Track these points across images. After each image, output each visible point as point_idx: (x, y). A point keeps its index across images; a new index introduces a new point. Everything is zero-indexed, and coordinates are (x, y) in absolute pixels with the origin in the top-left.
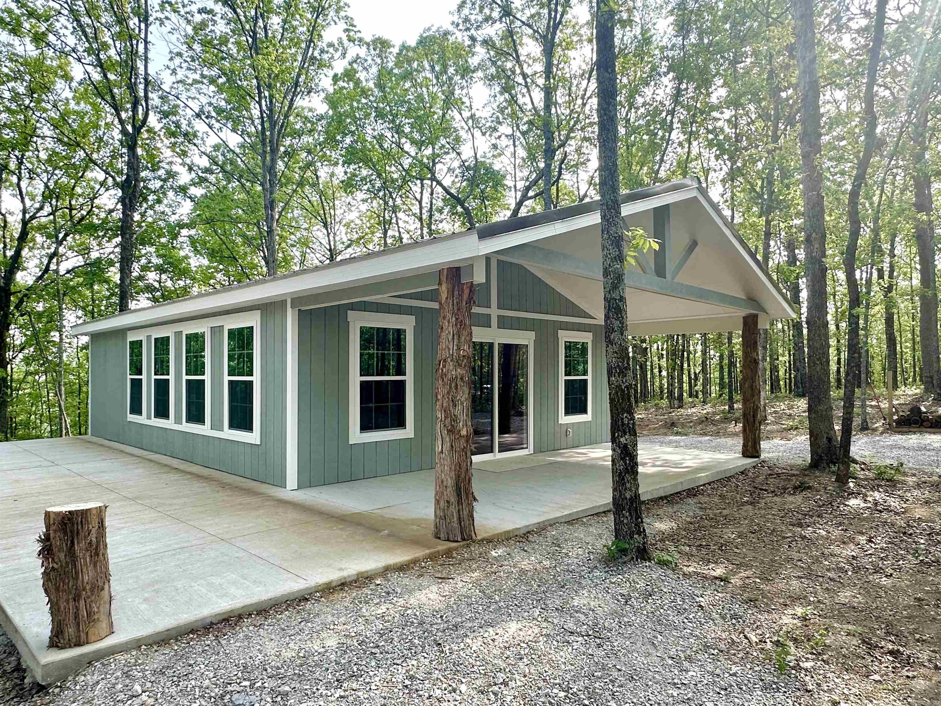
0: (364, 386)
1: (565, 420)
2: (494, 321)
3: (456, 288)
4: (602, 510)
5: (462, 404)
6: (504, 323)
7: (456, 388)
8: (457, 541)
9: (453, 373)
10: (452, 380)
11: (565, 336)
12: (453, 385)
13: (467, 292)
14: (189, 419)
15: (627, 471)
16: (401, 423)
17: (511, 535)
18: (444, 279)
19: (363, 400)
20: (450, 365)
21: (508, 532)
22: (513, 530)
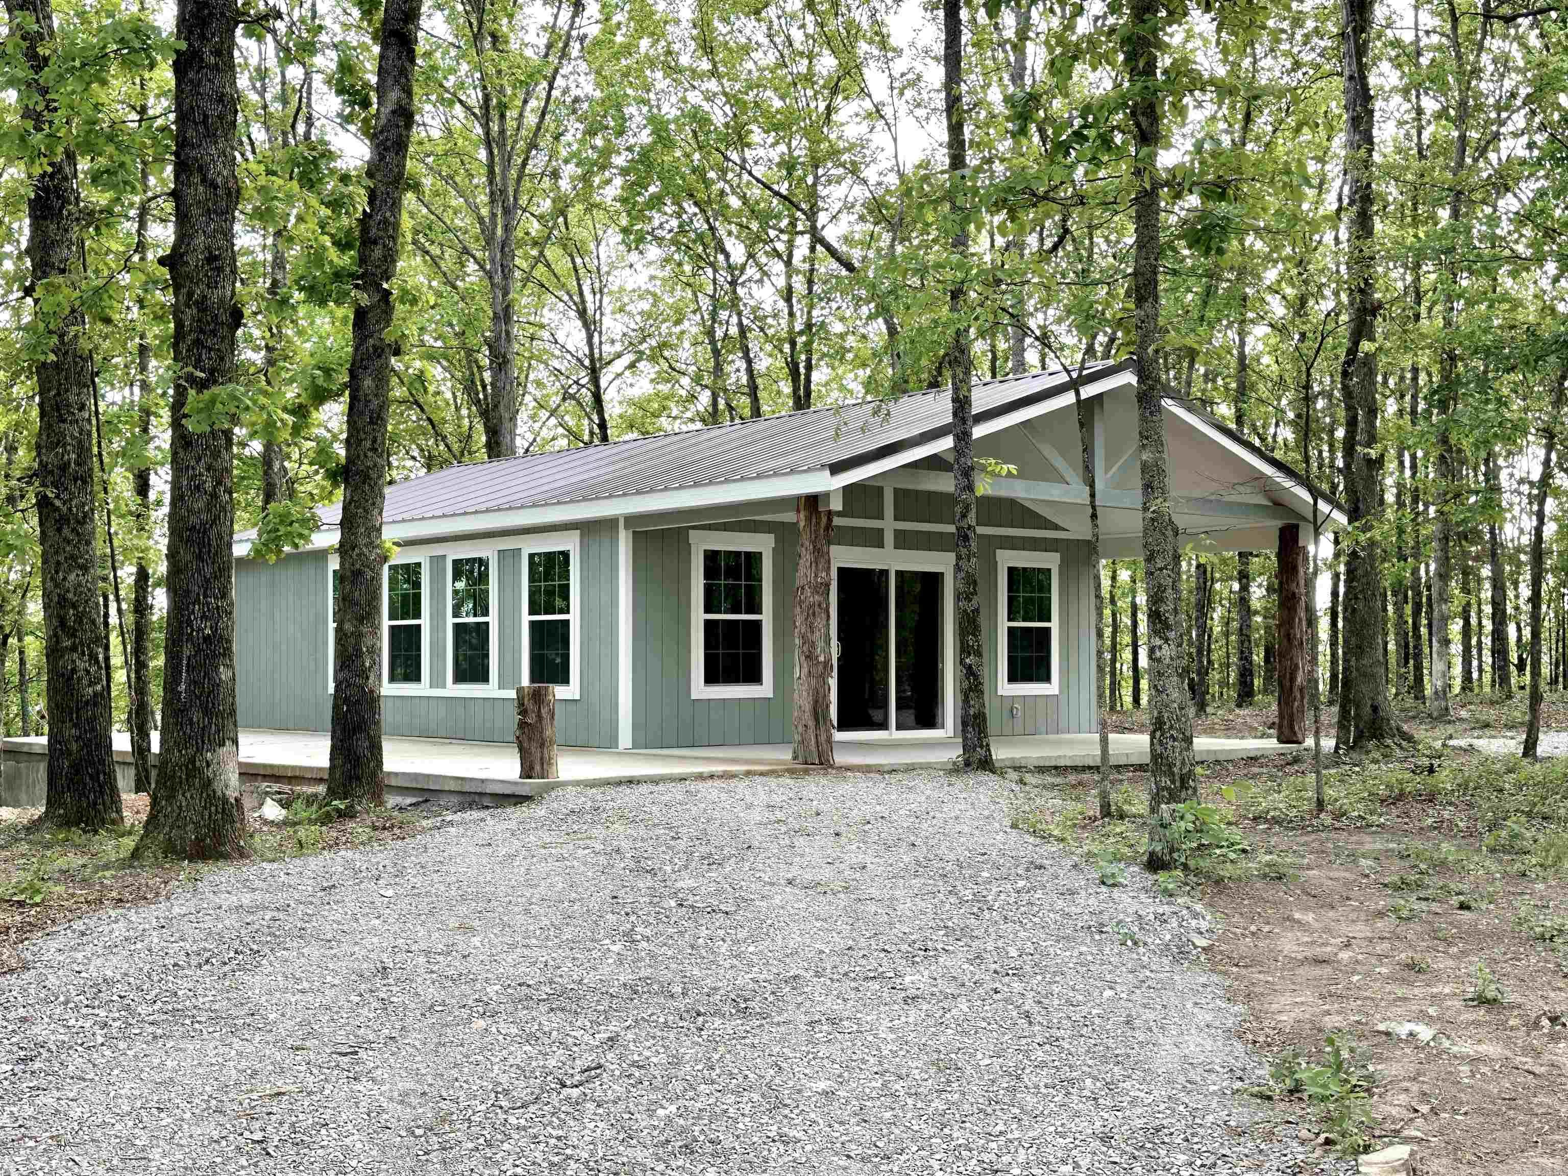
0: (709, 626)
1: (1006, 688)
2: (889, 538)
6: (904, 541)
8: (815, 764)
10: (811, 606)
11: (1007, 559)
13: (824, 520)
14: (460, 677)
15: (970, 689)
16: (755, 677)
18: (802, 507)
19: (708, 645)
20: (808, 592)
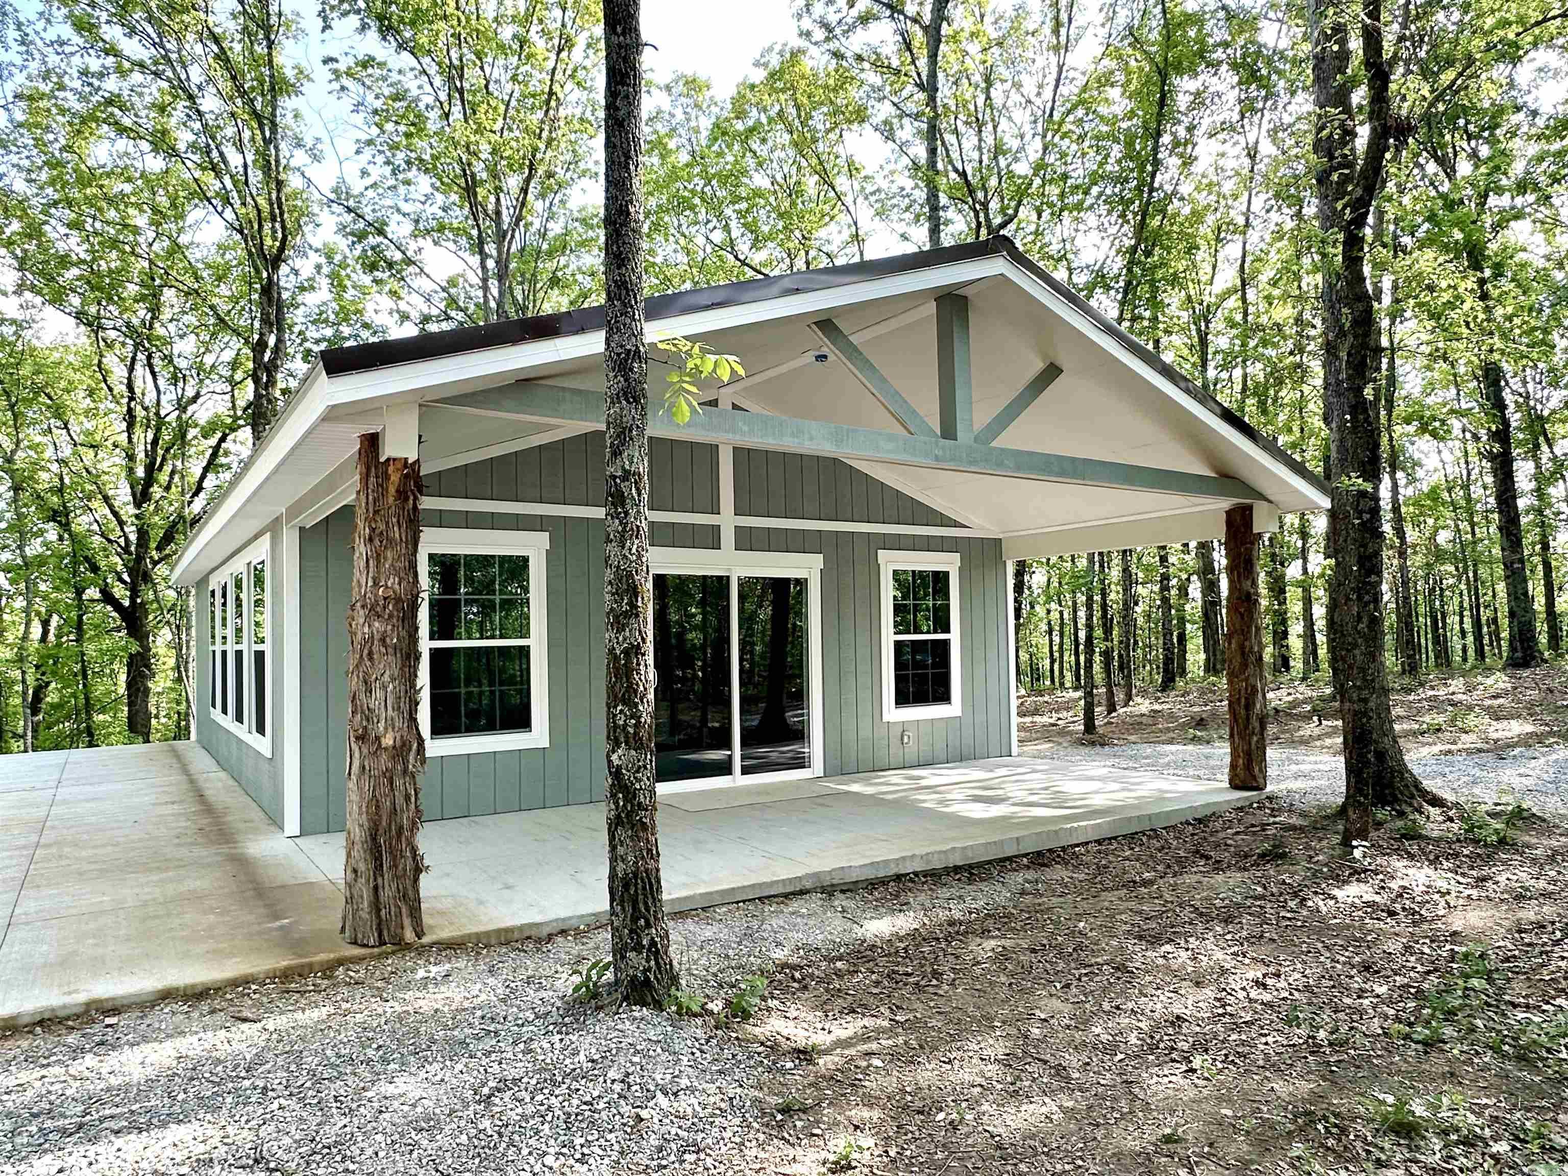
1: (893, 714)
2: (728, 537)
3: (373, 473)
4: (780, 890)
5: (384, 687)
6: (750, 541)
7: (371, 658)
8: (365, 946)
9: (366, 630)
11: (894, 562)
12: (366, 652)
17: (516, 935)
21: (507, 930)
22: (521, 928)
